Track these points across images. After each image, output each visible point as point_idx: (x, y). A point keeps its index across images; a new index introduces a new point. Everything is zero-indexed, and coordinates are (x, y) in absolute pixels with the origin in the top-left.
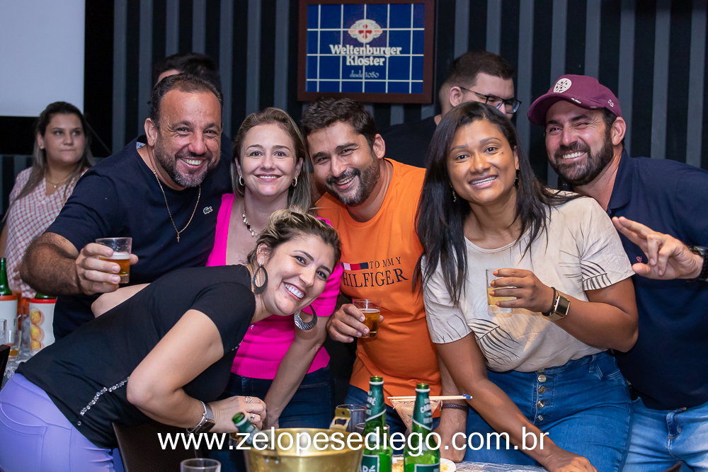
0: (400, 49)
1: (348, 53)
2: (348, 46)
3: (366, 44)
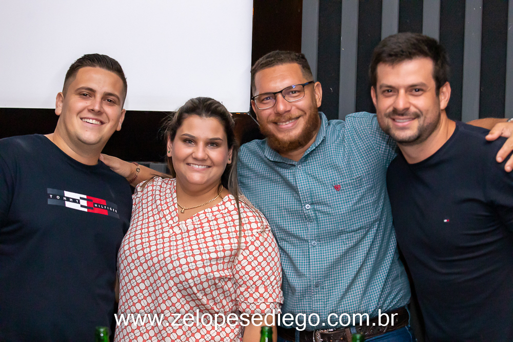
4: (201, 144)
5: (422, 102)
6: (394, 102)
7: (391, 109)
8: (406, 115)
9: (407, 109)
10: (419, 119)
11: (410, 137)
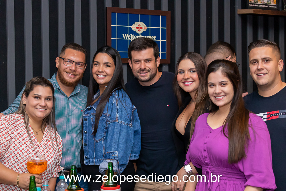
0: (156, 37)
1: (131, 38)
2: (131, 35)
3: (140, 34)
4: (43, 99)
5: (150, 65)
6: (140, 66)
7: (139, 69)
8: (145, 71)
9: (145, 68)
10: (150, 72)
11: (147, 79)
